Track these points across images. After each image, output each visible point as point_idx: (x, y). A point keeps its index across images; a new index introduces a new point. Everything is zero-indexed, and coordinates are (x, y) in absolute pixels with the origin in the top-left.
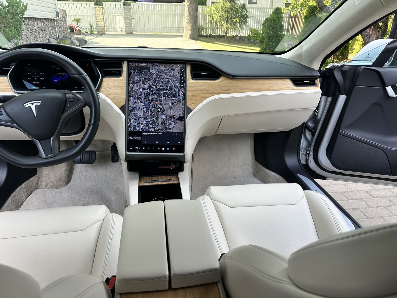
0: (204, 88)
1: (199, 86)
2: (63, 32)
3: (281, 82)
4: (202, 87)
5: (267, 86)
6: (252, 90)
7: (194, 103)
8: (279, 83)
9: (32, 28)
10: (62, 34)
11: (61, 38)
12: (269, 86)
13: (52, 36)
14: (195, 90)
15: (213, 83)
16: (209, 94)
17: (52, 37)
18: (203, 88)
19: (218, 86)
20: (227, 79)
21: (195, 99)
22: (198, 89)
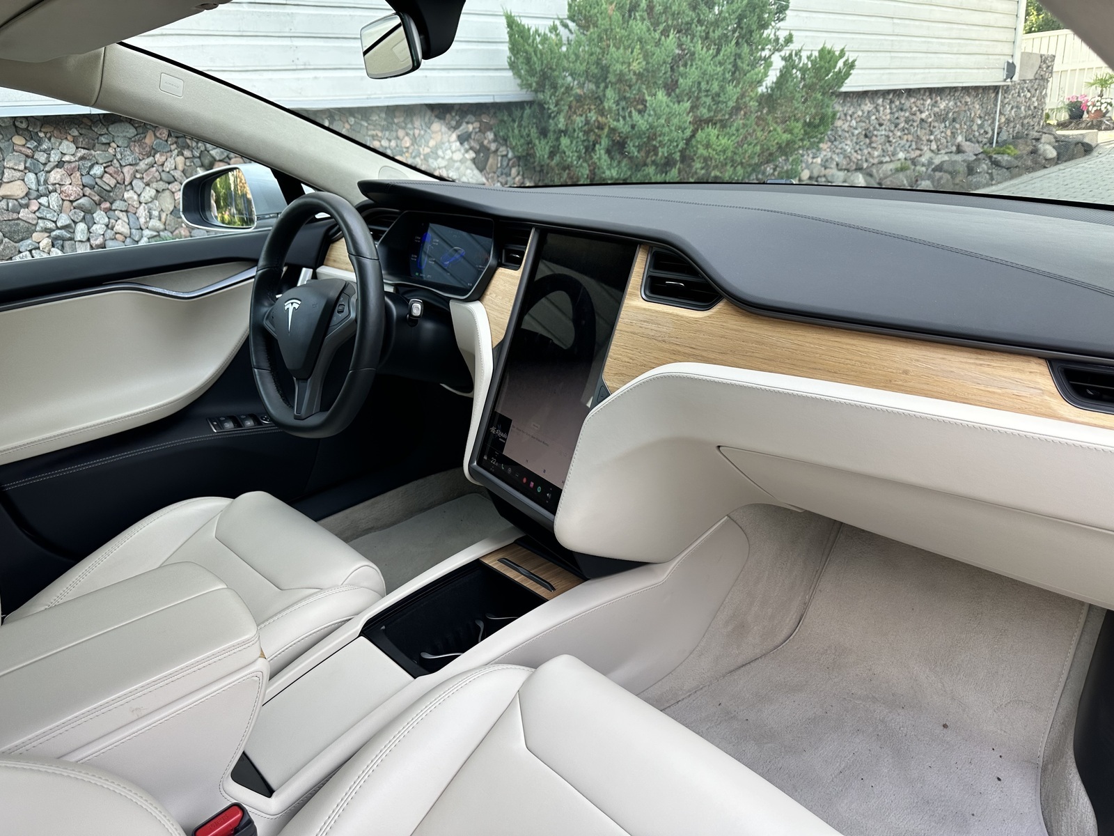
0: (658, 329)
1: (647, 322)
2: (1022, 123)
3: (981, 365)
4: (653, 327)
5: (899, 369)
6: (824, 370)
7: (620, 372)
8: (967, 366)
9: (911, 117)
10: (1017, 128)
11: (1005, 138)
12: (906, 372)
13: (974, 136)
14: (634, 333)
15: (687, 318)
16: (668, 355)
17: (973, 139)
18: (656, 329)
19: (698, 331)
20: (734, 314)
21: (627, 360)
22: (643, 330)
